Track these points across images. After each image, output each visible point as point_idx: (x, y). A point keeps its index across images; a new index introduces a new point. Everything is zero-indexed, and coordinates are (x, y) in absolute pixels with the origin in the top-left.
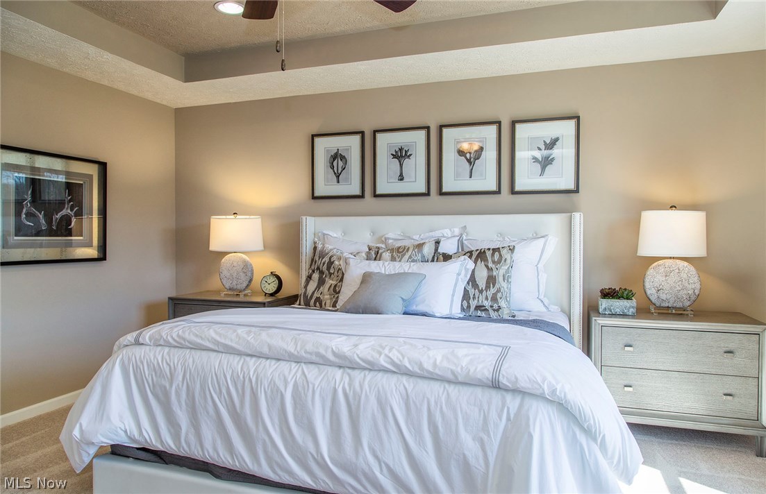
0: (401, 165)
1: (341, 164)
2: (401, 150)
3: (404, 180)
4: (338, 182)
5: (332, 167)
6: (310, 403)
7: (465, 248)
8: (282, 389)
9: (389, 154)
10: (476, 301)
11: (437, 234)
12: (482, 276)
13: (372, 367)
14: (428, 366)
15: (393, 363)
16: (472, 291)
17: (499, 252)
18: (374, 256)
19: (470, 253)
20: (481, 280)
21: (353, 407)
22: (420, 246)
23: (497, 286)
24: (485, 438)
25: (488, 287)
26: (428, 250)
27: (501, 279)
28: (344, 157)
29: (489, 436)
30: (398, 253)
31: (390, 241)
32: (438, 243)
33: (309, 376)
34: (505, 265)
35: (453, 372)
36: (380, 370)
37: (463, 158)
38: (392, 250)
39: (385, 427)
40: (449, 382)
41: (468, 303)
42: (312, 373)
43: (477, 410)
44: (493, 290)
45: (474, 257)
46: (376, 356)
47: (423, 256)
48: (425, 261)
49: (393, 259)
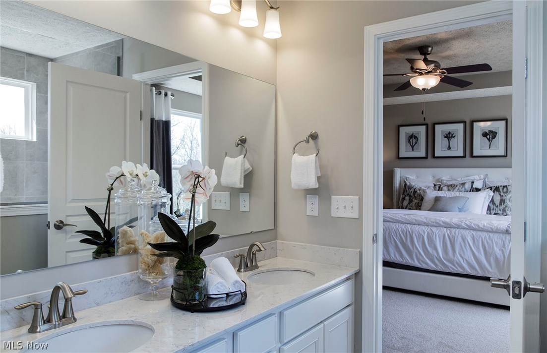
0: (449, 142)
1: (414, 140)
2: (449, 133)
3: (451, 149)
4: (413, 150)
5: (410, 142)
6: (434, 238)
7: (487, 185)
8: (423, 234)
9: (442, 136)
10: (494, 211)
11: (472, 178)
12: (497, 199)
13: (458, 227)
14: (481, 226)
15: (467, 225)
16: (492, 206)
17: (507, 188)
18: (438, 189)
19: (491, 188)
20: (497, 202)
21: (452, 241)
22: (463, 184)
23: (505, 204)
24: (504, 249)
25: (500, 204)
26: (468, 186)
27: (508, 201)
28: (416, 137)
29: (505, 248)
30: (451, 187)
31: (444, 181)
32: (473, 182)
33: (433, 230)
34: (510, 194)
35: (491, 228)
36: (461, 228)
37: (485, 138)
38: (448, 186)
39: (465, 247)
40: (490, 232)
41: (490, 212)
42: (434, 229)
43: (500, 240)
44: (503, 206)
45: (493, 190)
46: (461, 223)
47: (465, 189)
48: (466, 191)
49: (449, 190)
